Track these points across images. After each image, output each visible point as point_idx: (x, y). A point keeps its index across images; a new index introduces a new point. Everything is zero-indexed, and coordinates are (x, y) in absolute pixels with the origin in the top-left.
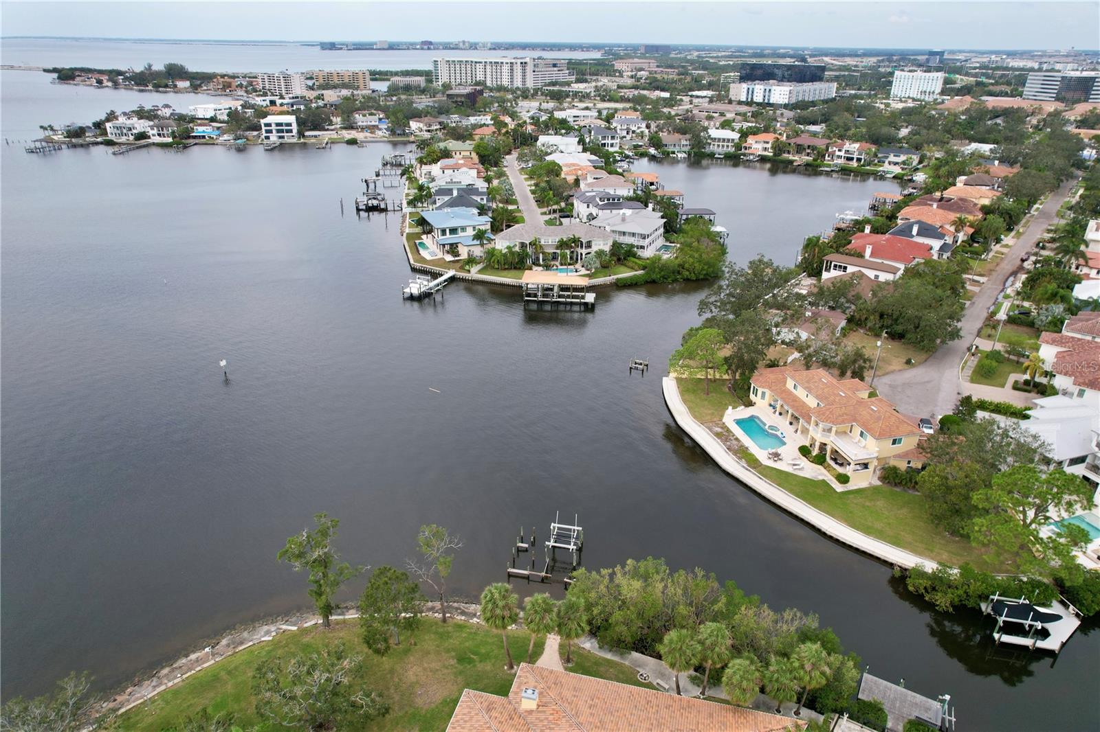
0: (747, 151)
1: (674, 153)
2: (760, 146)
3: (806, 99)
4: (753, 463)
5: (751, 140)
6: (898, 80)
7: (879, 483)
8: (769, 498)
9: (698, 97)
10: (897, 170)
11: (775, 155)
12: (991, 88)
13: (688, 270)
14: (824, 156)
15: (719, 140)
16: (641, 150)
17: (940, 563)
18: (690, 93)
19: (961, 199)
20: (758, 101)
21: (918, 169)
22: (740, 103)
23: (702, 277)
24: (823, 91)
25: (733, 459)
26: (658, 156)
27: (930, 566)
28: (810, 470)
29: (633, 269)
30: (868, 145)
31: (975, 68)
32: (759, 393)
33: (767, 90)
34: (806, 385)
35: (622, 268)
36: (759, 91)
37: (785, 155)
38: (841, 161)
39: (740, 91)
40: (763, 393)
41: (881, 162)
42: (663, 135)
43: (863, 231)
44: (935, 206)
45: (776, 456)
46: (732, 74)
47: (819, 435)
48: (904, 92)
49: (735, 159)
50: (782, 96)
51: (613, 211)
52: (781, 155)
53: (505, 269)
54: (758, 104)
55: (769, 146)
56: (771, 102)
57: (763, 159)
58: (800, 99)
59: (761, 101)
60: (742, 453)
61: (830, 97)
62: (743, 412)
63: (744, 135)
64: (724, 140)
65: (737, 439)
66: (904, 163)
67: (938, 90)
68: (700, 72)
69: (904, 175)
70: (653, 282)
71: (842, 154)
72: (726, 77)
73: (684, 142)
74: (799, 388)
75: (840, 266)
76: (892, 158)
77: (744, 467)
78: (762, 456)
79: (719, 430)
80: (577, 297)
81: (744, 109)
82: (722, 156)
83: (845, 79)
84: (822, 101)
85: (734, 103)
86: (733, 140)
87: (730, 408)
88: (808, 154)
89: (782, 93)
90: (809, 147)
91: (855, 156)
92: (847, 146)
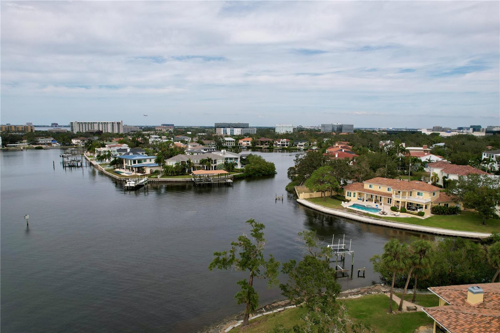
0: (241, 145)
2: (245, 143)
4: (377, 217)
5: (240, 141)
6: (277, 128)
7: (433, 215)
10: (302, 148)
11: (252, 145)
14: (273, 145)
25: (366, 217)
28: (403, 215)
29: (237, 172)
30: (289, 140)
33: (232, 130)
37: (257, 146)
38: (280, 146)
40: (354, 194)
41: (296, 145)
42: (203, 141)
45: (383, 213)
47: (401, 198)
48: (280, 132)
50: (238, 132)
53: (175, 175)
55: (249, 143)
57: (249, 147)
59: (230, 134)
62: (349, 203)
63: (237, 140)
64: (230, 141)
65: (358, 211)
67: (292, 131)
69: (307, 149)
70: (249, 176)
73: (212, 143)
74: (373, 186)
77: (375, 219)
78: (377, 214)
79: (347, 210)
82: (231, 148)
87: (342, 203)
88: (266, 145)
89: (238, 131)
90: (266, 142)
91: (285, 144)
92: (282, 140)
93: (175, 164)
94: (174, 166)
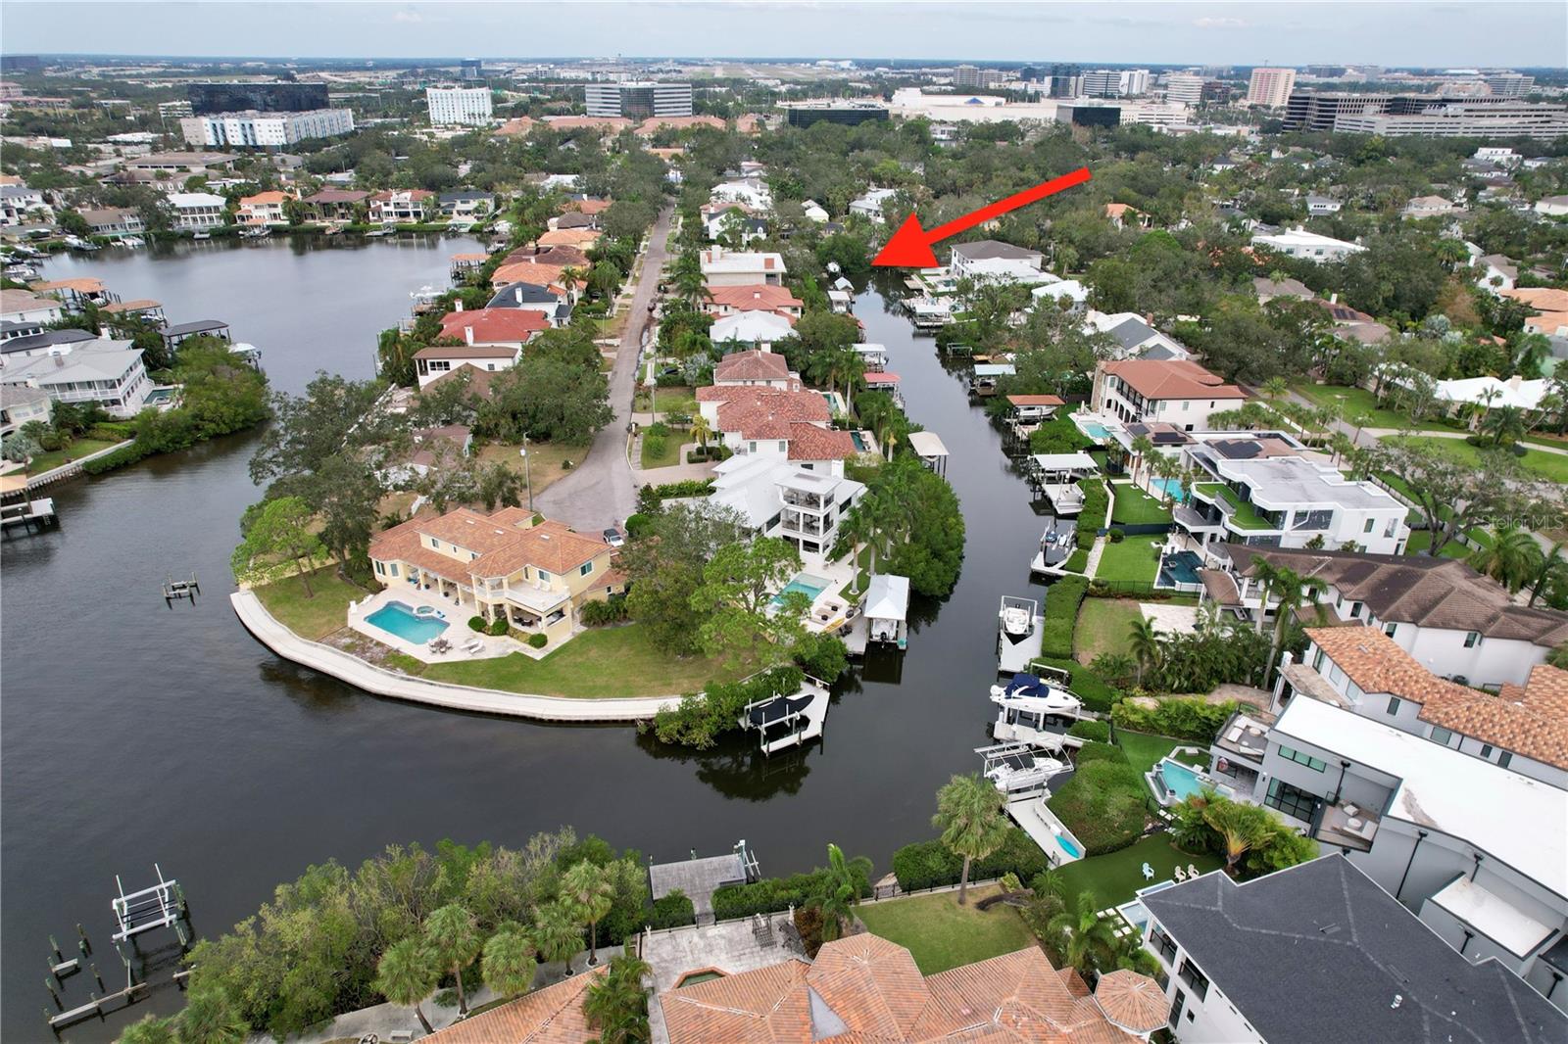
0: (246, 223)
1: (117, 239)
2: (265, 213)
3: (313, 135)
4: (415, 668)
5: (246, 205)
6: (434, 100)
7: (584, 629)
8: (454, 706)
9: (127, 144)
10: (471, 221)
11: (293, 223)
12: (549, 105)
13: (211, 421)
14: (366, 216)
15: (192, 210)
16: (50, 241)
17: (684, 695)
18: (111, 138)
19: (561, 247)
20: (237, 144)
21: (497, 216)
22: (207, 148)
23: (238, 426)
24: (335, 122)
25: (383, 673)
26: (88, 248)
27: (674, 703)
28: (494, 647)
29: (110, 441)
30: (423, 193)
31: (523, 81)
32: (388, 569)
33: (247, 126)
34: (449, 535)
35: (88, 444)
36: (233, 128)
38: (393, 219)
39: (201, 129)
40: (394, 568)
41: (448, 214)
42: (84, 211)
43: (453, 310)
44: (533, 260)
45: (442, 646)
46: (178, 103)
47: (489, 596)
48: (447, 116)
49: (230, 236)
51: (32, 352)
52: (301, 222)
54: (239, 149)
55: (279, 210)
56: (259, 143)
57: (276, 232)
58: (304, 136)
59: (242, 143)
60: (394, 660)
61: (347, 129)
62: (374, 603)
63: (233, 197)
64: (201, 210)
65: (378, 644)
66: (477, 210)
67: (489, 111)
68: (116, 102)
69: (482, 226)
70: (157, 453)
71: (391, 208)
72: (168, 109)
74: (440, 543)
75: (439, 364)
76: (460, 206)
77: (402, 678)
78: (423, 653)
79: (348, 641)
80: (15, 513)
81: (218, 157)
82: (207, 236)
83: (362, 102)
84: (339, 136)
85: (197, 150)
86: (217, 208)
87: (353, 603)
88: (343, 216)
90: (342, 204)
91: (410, 210)
92: (395, 196)
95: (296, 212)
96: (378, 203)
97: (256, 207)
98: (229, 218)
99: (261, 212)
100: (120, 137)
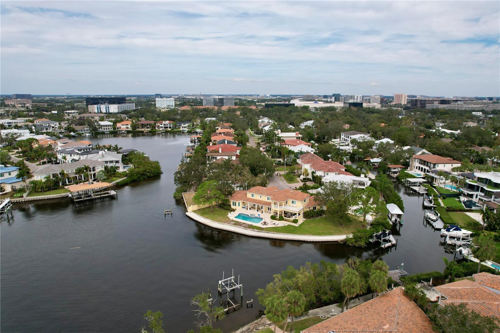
0: (119, 129)
1: (83, 134)
2: (125, 127)
3: (126, 110)
4: (260, 229)
5: (119, 125)
6: (157, 101)
7: (305, 219)
8: (278, 238)
9: (71, 113)
10: (186, 130)
11: (133, 130)
13: (148, 173)
14: (155, 128)
15: (104, 126)
18: (65, 112)
19: (228, 132)
21: (194, 128)
23: (155, 174)
24: (130, 107)
25: (250, 230)
26: (76, 136)
28: (281, 224)
29: (120, 177)
30: (172, 122)
32: (237, 204)
33: (107, 107)
34: (258, 192)
35: (114, 178)
36: (103, 108)
37: (138, 129)
38: (163, 129)
39: (94, 108)
40: (239, 203)
41: (179, 127)
43: (209, 145)
44: (223, 135)
45: (265, 223)
46: (80, 104)
48: (162, 106)
49: (115, 133)
52: (135, 129)
53: (46, 191)
54: (105, 113)
55: (129, 126)
57: (128, 132)
58: (124, 110)
60: (251, 227)
62: (236, 213)
63: (115, 123)
64: (106, 126)
65: (243, 223)
66: (188, 126)
67: (174, 105)
68: (60, 104)
69: (191, 131)
70: (134, 181)
71: (162, 126)
73: (86, 129)
74: (255, 195)
75: (214, 158)
76: (183, 125)
77: (258, 231)
78: (259, 225)
79: (234, 223)
81: (102, 115)
82: (108, 133)
84: (133, 110)
86: (111, 125)
87: (229, 213)
88: (148, 128)
89: (115, 108)
90: (147, 125)
91: (168, 126)
92: (164, 122)
93: (45, 178)
94: (44, 180)
95: (134, 127)
96: (159, 124)
97: (122, 125)
98: (115, 128)
99: (123, 126)
100: (68, 112)
